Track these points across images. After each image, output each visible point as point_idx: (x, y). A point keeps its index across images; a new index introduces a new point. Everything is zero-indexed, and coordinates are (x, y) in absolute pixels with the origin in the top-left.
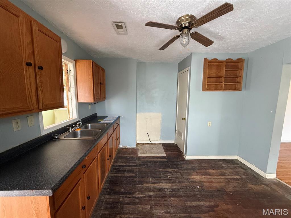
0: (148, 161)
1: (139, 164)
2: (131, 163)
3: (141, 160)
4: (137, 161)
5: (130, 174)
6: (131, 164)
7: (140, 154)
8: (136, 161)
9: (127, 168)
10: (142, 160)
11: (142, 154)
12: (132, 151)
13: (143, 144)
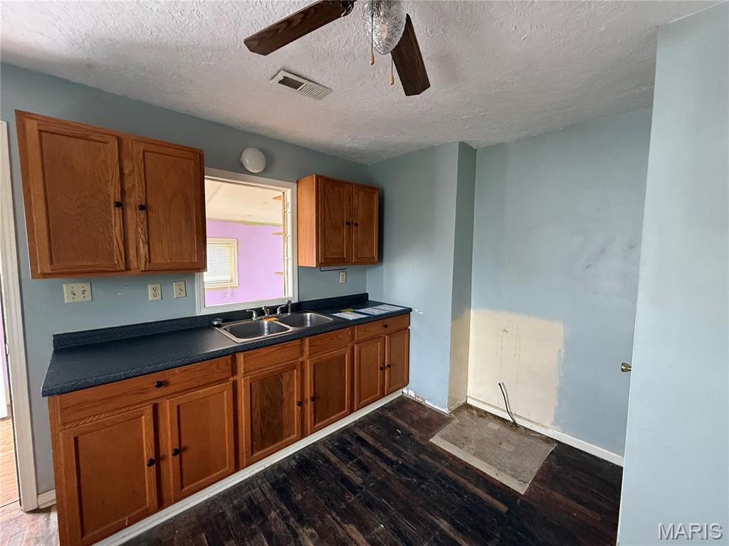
0: (438, 471)
1: (403, 465)
2: (388, 448)
3: (422, 456)
4: (409, 453)
5: (355, 472)
6: (385, 451)
7: (439, 439)
8: (406, 450)
9: (367, 453)
10: (426, 457)
11: (446, 442)
12: (429, 419)
13: (484, 414)
